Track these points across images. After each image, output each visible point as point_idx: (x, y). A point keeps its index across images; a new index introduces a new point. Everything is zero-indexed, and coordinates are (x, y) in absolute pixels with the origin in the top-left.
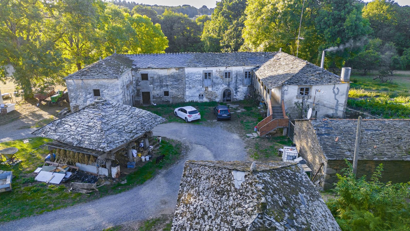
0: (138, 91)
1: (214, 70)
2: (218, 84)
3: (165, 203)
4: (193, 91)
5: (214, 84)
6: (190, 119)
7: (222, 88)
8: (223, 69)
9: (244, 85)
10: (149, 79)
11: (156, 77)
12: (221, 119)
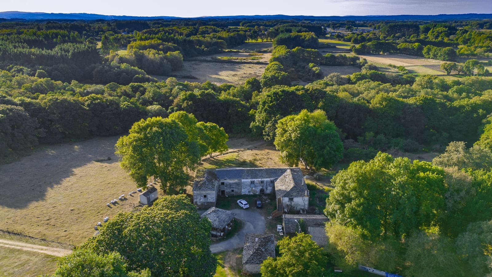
0: (219, 190)
1: (256, 180)
2: (258, 186)
3: (239, 244)
4: (246, 189)
5: (255, 186)
6: (244, 208)
7: (260, 188)
8: (260, 180)
9: (270, 187)
10: (225, 184)
11: (228, 184)
12: (258, 208)
